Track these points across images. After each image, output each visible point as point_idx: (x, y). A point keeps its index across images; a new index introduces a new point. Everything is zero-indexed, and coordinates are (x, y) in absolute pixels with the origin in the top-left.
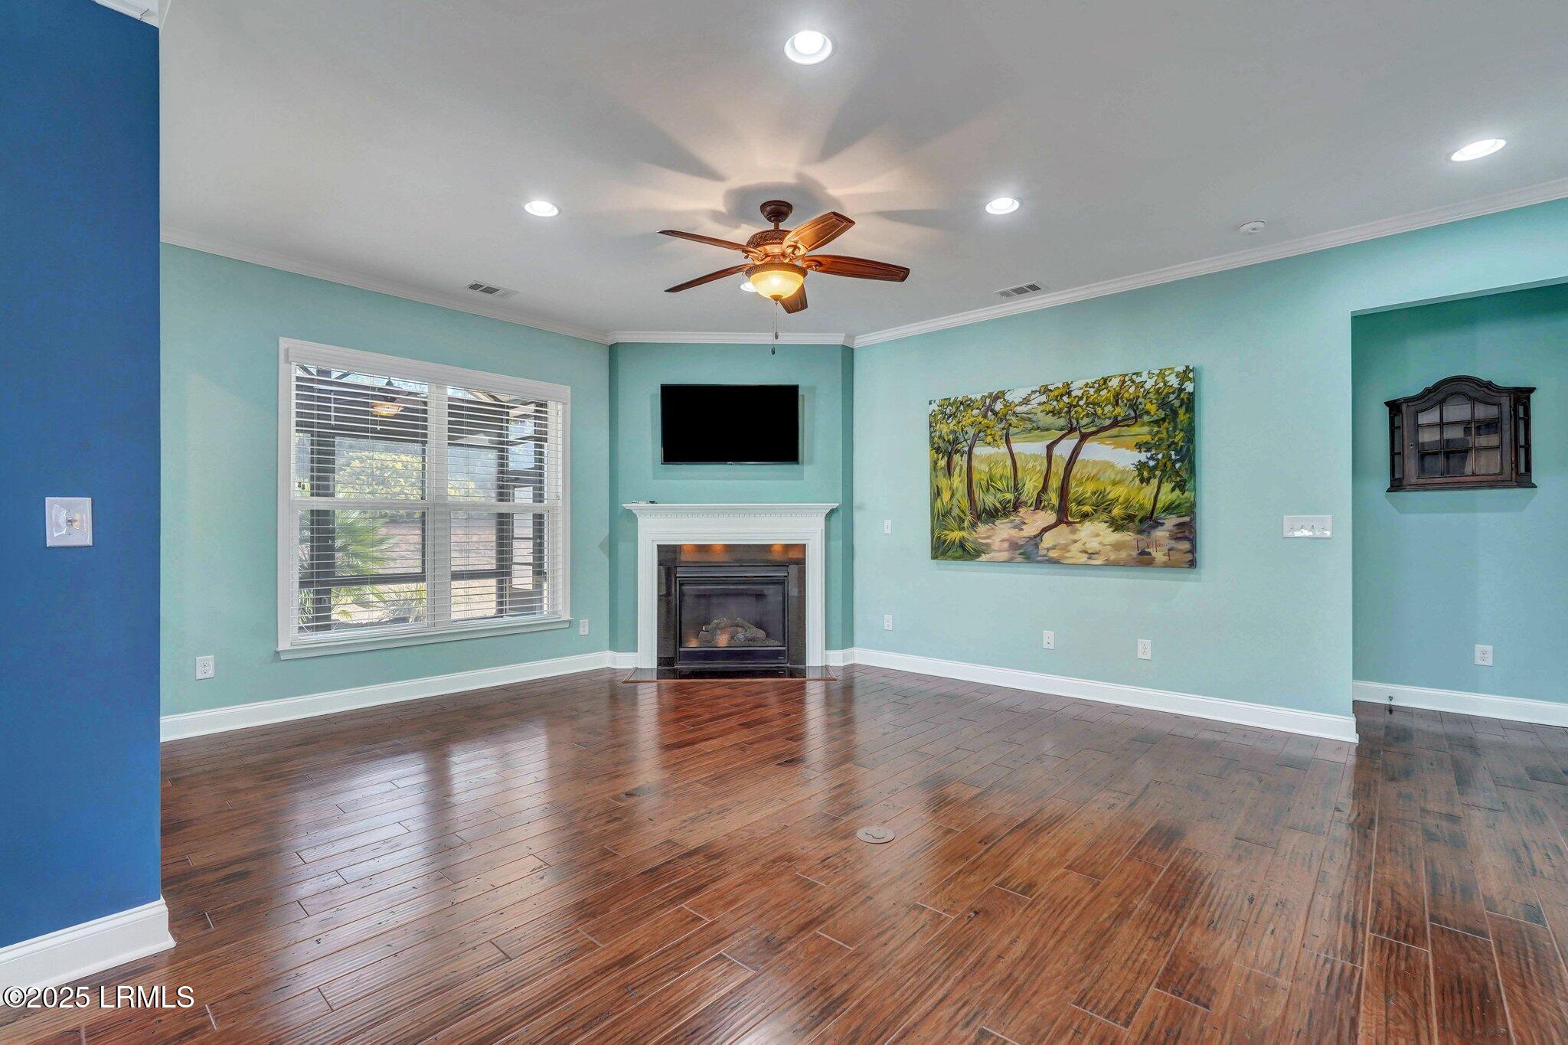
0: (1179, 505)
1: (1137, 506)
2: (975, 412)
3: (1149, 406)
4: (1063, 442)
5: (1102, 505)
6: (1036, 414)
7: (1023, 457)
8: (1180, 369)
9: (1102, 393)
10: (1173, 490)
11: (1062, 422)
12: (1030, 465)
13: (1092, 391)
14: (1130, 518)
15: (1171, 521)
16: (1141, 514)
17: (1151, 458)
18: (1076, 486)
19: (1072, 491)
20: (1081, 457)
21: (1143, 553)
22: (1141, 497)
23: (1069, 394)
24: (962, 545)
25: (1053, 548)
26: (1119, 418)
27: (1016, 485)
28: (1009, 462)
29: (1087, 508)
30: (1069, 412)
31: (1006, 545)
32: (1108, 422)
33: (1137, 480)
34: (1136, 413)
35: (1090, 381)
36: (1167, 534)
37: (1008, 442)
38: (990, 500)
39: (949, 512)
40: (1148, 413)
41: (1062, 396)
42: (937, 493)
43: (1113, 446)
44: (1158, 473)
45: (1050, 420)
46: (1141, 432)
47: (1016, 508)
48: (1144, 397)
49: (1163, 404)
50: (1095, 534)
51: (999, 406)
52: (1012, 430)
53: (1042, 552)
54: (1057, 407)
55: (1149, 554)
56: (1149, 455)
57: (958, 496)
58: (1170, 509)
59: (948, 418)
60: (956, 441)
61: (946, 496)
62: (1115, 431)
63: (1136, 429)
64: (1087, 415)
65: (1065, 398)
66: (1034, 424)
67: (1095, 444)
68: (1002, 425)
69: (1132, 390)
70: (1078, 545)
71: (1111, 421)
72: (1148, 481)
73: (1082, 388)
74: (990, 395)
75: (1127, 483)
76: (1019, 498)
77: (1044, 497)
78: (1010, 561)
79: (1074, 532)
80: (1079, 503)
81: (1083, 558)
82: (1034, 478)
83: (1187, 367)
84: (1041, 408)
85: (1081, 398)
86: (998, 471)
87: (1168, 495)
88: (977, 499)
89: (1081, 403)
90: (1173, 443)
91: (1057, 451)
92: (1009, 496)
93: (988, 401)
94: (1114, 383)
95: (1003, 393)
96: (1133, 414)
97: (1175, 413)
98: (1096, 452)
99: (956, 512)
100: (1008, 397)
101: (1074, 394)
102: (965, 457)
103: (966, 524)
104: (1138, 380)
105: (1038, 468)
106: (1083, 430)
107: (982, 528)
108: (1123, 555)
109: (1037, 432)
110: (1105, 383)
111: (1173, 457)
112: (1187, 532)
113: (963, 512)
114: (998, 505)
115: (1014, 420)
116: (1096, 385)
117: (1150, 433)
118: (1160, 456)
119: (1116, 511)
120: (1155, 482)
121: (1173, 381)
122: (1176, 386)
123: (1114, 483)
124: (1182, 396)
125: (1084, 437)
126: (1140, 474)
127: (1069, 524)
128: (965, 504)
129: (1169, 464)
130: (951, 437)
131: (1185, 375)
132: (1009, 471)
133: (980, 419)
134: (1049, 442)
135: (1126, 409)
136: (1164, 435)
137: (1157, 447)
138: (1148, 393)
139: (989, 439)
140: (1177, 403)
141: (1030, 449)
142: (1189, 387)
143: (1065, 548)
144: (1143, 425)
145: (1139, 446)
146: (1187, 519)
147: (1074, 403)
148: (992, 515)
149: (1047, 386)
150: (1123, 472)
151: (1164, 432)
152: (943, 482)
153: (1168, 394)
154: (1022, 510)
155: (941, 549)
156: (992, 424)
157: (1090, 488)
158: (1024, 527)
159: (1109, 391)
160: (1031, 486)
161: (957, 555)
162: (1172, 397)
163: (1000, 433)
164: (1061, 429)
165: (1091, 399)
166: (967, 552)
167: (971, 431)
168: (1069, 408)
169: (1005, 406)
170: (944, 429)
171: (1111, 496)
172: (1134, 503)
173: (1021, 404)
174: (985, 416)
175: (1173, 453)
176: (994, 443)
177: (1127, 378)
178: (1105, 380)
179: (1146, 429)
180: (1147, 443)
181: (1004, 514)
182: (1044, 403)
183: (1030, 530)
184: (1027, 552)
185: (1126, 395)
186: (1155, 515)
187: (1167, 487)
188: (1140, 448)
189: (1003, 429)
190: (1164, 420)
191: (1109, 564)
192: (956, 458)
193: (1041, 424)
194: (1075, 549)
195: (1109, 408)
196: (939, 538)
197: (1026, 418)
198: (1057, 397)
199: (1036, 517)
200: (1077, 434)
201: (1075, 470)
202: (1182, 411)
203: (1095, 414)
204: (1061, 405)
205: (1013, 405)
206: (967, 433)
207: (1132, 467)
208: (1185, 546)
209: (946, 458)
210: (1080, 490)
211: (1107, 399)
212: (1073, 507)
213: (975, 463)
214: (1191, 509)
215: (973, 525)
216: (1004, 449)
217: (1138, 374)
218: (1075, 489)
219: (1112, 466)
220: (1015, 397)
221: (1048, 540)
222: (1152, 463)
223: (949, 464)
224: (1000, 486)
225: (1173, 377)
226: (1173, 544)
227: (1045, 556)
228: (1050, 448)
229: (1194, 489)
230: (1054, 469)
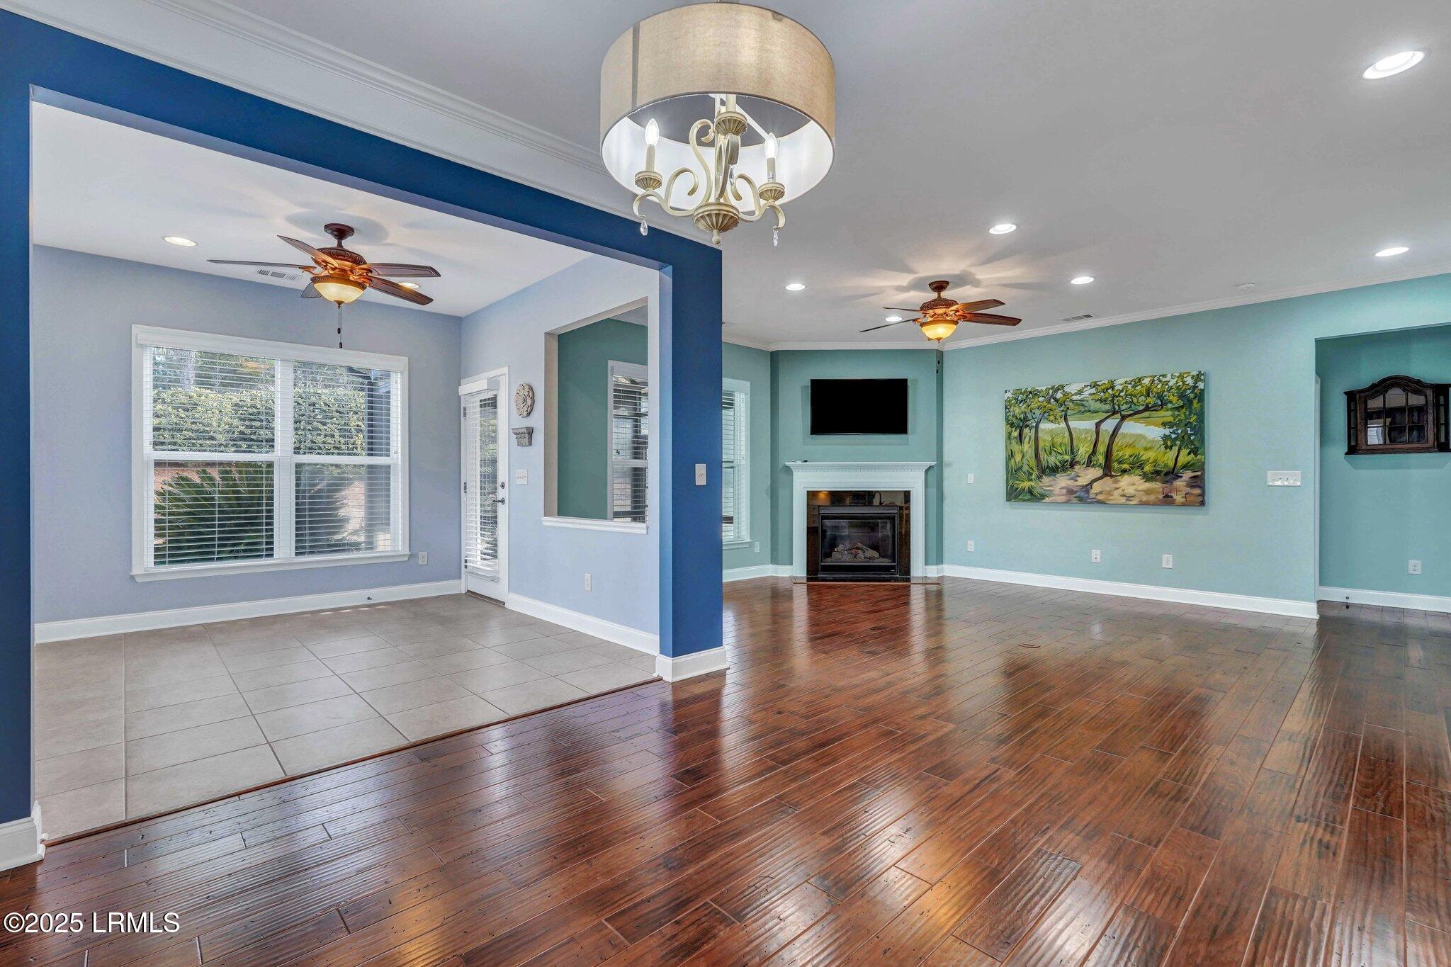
0: (1193, 464)
1: (1163, 465)
2: (1041, 399)
3: (1171, 398)
4: (1109, 421)
5: (1136, 465)
6: (1088, 401)
7: (1078, 431)
8: (1195, 373)
9: (1137, 388)
10: (1189, 454)
11: (1108, 407)
12: (1083, 436)
13: (1130, 386)
14: (1158, 473)
15: (1187, 475)
16: (1166, 470)
17: (1174, 432)
18: (1118, 451)
19: (1115, 454)
20: (1121, 431)
21: (1167, 496)
22: (1165, 459)
23: (1113, 388)
24: (1030, 492)
25: (1101, 493)
26: (1150, 405)
27: (1072, 450)
28: (1067, 434)
29: (1126, 466)
30: (1113, 401)
31: (1064, 491)
32: (1141, 408)
33: (1163, 447)
34: (1163, 403)
35: (1129, 379)
36: (1185, 484)
37: (1066, 420)
38: (1052, 460)
39: (1021, 468)
40: (1171, 402)
41: (1107, 389)
42: (1011, 455)
44: (1178, 443)
45: (1098, 405)
46: (1167, 415)
47: (1072, 466)
48: (1169, 391)
49: (1182, 396)
50: (1131, 484)
51: (1059, 395)
52: (1069, 412)
53: (1092, 496)
54: (1104, 397)
55: (1172, 497)
56: (1171, 430)
57: (1027, 457)
58: (1186, 467)
59: (1020, 403)
60: (1026, 419)
61: (1018, 457)
62: (1146, 414)
63: (1162, 413)
64: (1126, 403)
65: (1110, 391)
66: (1086, 408)
67: (1132, 423)
69: (1159, 386)
70: (1119, 491)
71: (1144, 407)
72: (1171, 448)
73: (1122, 384)
74: (1052, 388)
75: (1155, 448)
76: (1074, 459)
77: (1094, 458)
78: (1068, 502)
79: (1116, 482)
80: (1120, 463)
81: (1123, 500)
82: (1086, 445)
83: (1200, 372)
84: (1092, 397)
85: (1122, 391)
86: (1058, 440)
87: (1184, 458)
88: (1042, 459)
89: (1122, 394)
90: (1189, 422)
91: (1103, 427)
92: (1067, 457)
93: (1051, 392)
94: (1146, 381)
95: (1063, 387)
96: (1160, 403)
97: (1190, 402)
98: (1132, 428)
99: (1026, 468)
100: (1065, 389)
101: (1116, 388)
102: (1033, 430)
103: (1033, 477)
104: (1164, 380)
105: (1089, 438)
106: (1123, 413)
107: (1046, 480)
108: (1152, 498)
109: (1088, 414)
111: (1189, 432)
112: (1198, 482)
113: (1031, 468)
114: (1058, 464)
115: (1071, 405)
116: (1133, 383)
117: (1172, 416)
118: (1179, 431)
119: (1148, 468)
120: (1175, 449)
121: (1189, 381)
122: (1191, 384)
123: (1146, 449)
124: (1196, 391)
125: (1124, 418)
126: (1165, 443)
127: (1112, 476)
128: (1033, 463)
129: (1186, 437)
130: (1022, 416)
131: (1197, 378)
132: (1067, 440)
133: (1045, 404)
134: (1097, 421)
135: (1155, 399)
136: (1183, 417)
137: (1178, 425)
138: (1171, 389)
139: (1052, 418)
140: (1192, 396)
141: (1083, 425)
142: (1201, 385)
143: (1110, 493)
144: (1167, 410)
145: (1164, 424)
146: (1199, 473)
147: (1117, 394)
148: (1054, 470)
149: (1096, 382)
150: (1153, 441)
151: (1183, 415)
152: (1016, 447)
153: (1186, 390)
154: (1077, 467)
155: (1013, 494)
156: (1053, 408)
157: (1128, 452)
158: (1078, 479)
159: (1142, 387)
160: (1083, 450)
161: (1026, 498)
162: (1188, 392)
163: (1060, 414)
164: (1107, 412)
165: (1129, 392)
166: (1034, 497)
167: (1038, 412)
168: (1113, 398)
169: (1064, 395)
170: (1018, 410)
171: (1143, 458)
172: (1160, 462)
173: (1076, 394)
174: (1049, 403)
175: (1189, 429)
176: (1055, 420)
177: (1156, 379)
178: (1140, 380)
179: (1170, 413)
180: (1170, 422)
181: (1063, 470)
182: (1094, 394)
183: (1083, 481)
184: (1082, 496)
185: (1155, 390)
186: (1176, 470)
187: (1184, 452)
188: (1165, 426)
189: (1063, 411)
190: (1182, 407)
191: (1143, 504)
192: (1026, 430)
193: (1092, 409)
194: (1116, 493)
195: (1143, 398)
196: (1012, 486)
197: (1081, 403)
198: (1104, 390)
199: (1087, 472)
200: (1118, 416)
201: (1117, 440)
202: (1195, 402)
203: (1132, 402)
204: (1107, 395)
205: (1070, 395)
206: (1034, 413)
207: (1159, 439)
208: (1197, 491)
209: (1018, 430)
210: (1121, 454)
211: (1141, 392)
212: (1115, 465)
213: (1040, 435)
214: (1202, 467)
215: (1039, 477)
216: (1063, 425)
217: (1164, 376)
218: (1116, 454)
219: (1144, 437)
220: (1072, 389)
221: (1097, 487)
222: (1173, 436)
223: (1020, 435)
224: (1060, 451)
225: (1189, 379)
226: (1188, 490)
227: (1094, 498)
228: (1098, 425)
229: (1203, 454)
230: (1101, 439)
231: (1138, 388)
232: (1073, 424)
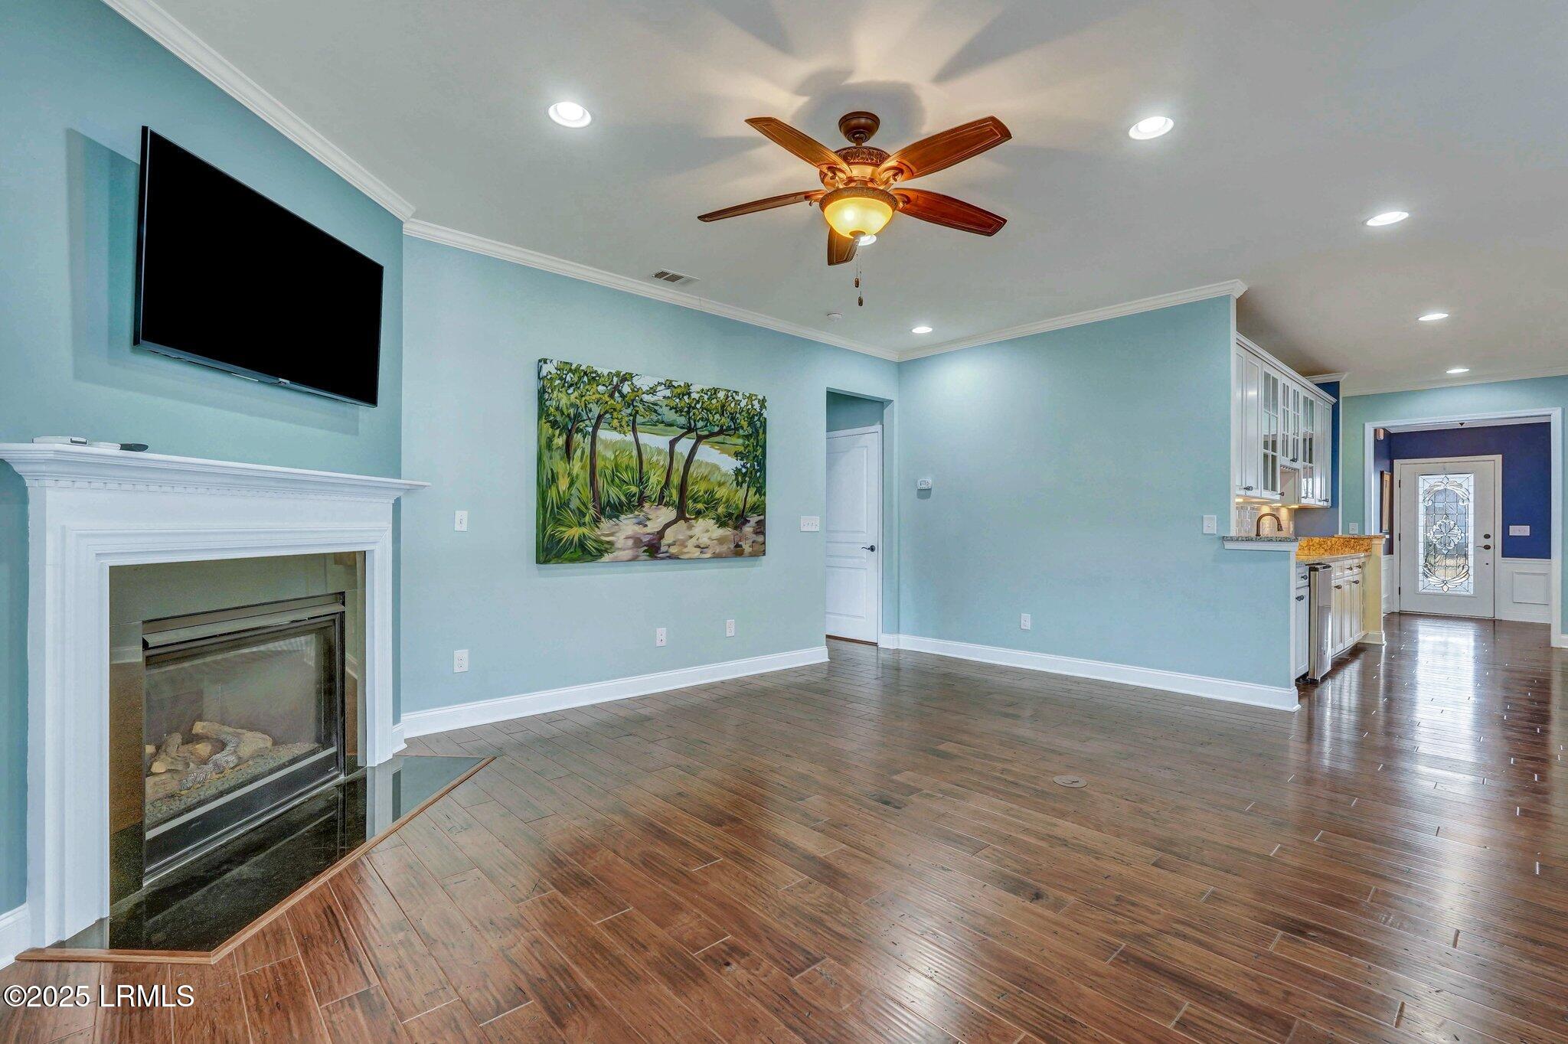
0: (758, 506)
1: (734, 505)
2: (601, 388)
3: (742, 422)
4: (684, 440)
5: (711, 504)
6: (661, 407)
7: (649, 450)
8: (760, 397)
10: (755, 494)
11: (683, 421)
12: (655, 459)
13: (706, 397)
14: (730, 516)
15: (753, 519)
16: (736, 513)
17: (744, 466)
18: (692, 484)
19: (689, 489)
20: (696, 457)
21: (737, 546)
22: (736, 498)
23: (689, 394)
24: (582, 545)
25: (674, 544)
26: (724, 428)
27: (641, 479)
28: (635, 453)
29: (700, 506)
30: (688, 412)
31: (630, 542)
32: (716, 429)
33: (735, 483)
34: (735, 426)
35: (706, 388)
36: (751, 530)
37: (634, 430)
38: (614, 493)
39: (566, 504)
40: (742, 428)
41: (683, 395)
42: (549, 480)
43: (719, 451)
44: (747, 479)
45: (671, 416)
46: (738, 443)
47: (641, 504)
48: (740, 413)
49: (751, 423)
50: (706, 530)
51: (626, 388)
52: (639, 419)
53: (663, 549)
54: (679, 405)
55: (741, 547)
56: (742, 463)
57: (577, 485)
58: (752, 510)
59: (569, 387)
60: (577, 418)
61: (563, 484)
62: (720, 438)
63: (735, 440)
64: (702, 419)
65: (686, 398)
66: (660, 417)
67: (707, 447)
68: (629, 411)
69: (732, 405)
70: (694, 540)
71: (719, 429)
72: (741, 485)
73: (698, 393)
74: (618, 374)
75: (728, 484)
76: (643, 493)
77: (666, 493)
78: (634, 559)
79: (690, 528)
80: (695, 501)
81: (697, 553)
82: (658, 473)
83: (764, 397)
84: (666, 402)
85: (698, 402)
86: (624, 461)
87: (752, 499)
88: (601, 490)
89: (698, 406)
90: (755, 456)
91: (678, 448)
92: (634, 489)
93: (615, 380)
94: (721, 395)
95: (631, 376)
96: (733, 427)
97: (757, 432)
98: (708, 454)
99: (575, 503)
100: (637, 381)
101: (695, 396)
102: (588, 439)
103: (587, 519)
104: (736, 398)
105: (661, 463)
106: (699, 433)
107: (606, 525)
108: (725, 548)
109: (661, 426)
110: (715, 393)
111: (756, 468)
112: (761, 528)
113: (584, 504)
114: (623, 498)
115: (641, 408)
116: (709, 393)
117: (743, 445)
118: (749, 465)
119: (721, 510)
120: (745, 486)
122: (758, 410)
123: (720, 484)
124: (761, 419)
125: (700, 439)
126: (737, 479)
127: (687, 520)
128: (587, 494)
129: (753, 473)
130: (572, 411)
131: (762, 404)
132: (634, 463)
133: (606, 398)
134: (672, 438)
135: (729, 420)
136: (751, 448)
137: (747, 458)
138: (742, 411)
139: (615, 423)
140: (758, 424)
141: (655, 442)
142: (765, 414)
143: (683, 544)
144: (739, 437)
145: (737, 454)
146: (762, 517)
147: (693, 405)
148: (615, 510)
149: (671, 381)
150: (726, 475)
151: (751, 446)
152: (560, 466)
153: (754, 415)
154: (647, 505)
155: (550, 551)
156: (618, 407)
157: (702, 487)
158: (648, 523)
159: (718, 402)
160: (655, 479)
161: (575, 556)
162: (756, 418)
163: (627, 419)
164: (682, 428)
165: (705, 405)
166: (587, 552)
167: (596, 410)
168: (689, 408)
169: (633, 390)
170: (563, 399)
171: (717, 496)
172: (732, 503)
174: (612, 396)
175: (756, 463)
176: (620, 429)
177: (729, 394)
178: (715, 391)
179: (740, 441)
180: (741, 453)
181: (629, 509)
182: (669, 398)
183: (654, 527)
184: (653, 549)
185: (729, 409)
186: (745, 514)
187: (752, 490)
188: (737, 456)
189: (630, 415)
190: (751, 435)
191: (717, 556)
192: (578, 437)
193: (666, 419)
194: (691, 543)
195: (717, 417)
196: (552, 536)
197: (652, 408)
198: (679, 394)
199: (659, 512)
200: (694, 434)
201: (692, 469)
202: (761, 431)
203: (707, 420)
204: (682, 403)
205: (640, 391)
206: (591, 411)
207: (732, 472)
208: (760, 539)
209: (565, 436)
210: (696, 488)
211: (716, 408)
212: (690, 503)
213: (599, 447)
214: (763, 510)
215: (596, 521)
216: (630, 437)
217: (736, 392)
218: (692, 488)
219: (718, 469)
220: (644, 383)
221: (670, 536)
222: (744, 470)
223: (568, 443)
224: (625, 477)
225: (756, 403)
226: (755, 537)
227: (666, 552)
228: (673, 443)
229: (765, 494)
230: (675, 465)
231: (714, 402)
232: (645, 438)
